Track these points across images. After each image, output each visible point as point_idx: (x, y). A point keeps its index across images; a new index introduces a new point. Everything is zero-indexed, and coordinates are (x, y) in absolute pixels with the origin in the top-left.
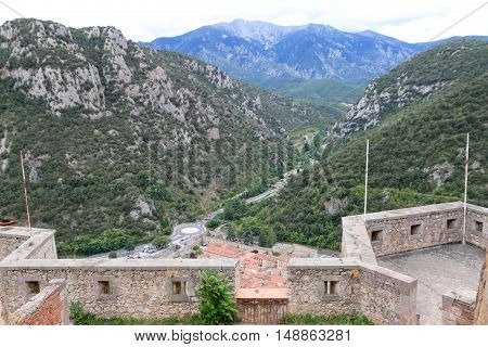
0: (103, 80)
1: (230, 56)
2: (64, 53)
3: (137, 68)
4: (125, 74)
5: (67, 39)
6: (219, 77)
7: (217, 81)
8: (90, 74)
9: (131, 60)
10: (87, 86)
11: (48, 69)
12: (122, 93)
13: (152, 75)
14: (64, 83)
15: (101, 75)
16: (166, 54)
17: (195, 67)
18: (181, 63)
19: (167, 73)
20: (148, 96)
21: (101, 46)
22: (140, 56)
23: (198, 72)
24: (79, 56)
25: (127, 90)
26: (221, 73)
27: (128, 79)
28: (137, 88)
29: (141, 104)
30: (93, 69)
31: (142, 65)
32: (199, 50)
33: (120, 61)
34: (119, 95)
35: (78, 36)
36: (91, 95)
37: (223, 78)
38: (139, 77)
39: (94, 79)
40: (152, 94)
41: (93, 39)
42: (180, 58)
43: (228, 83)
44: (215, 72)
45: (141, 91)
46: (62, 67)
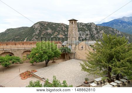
0: (90, 33)
1: (121, 26)
2: (83, 29)
3: (98, 31)
4: (95, 32)
5: (84, 26)
6: (117, 32)
7: (117, 33)
8: (88, 32)
9: (96, 29)
10: (87, 35)
11: (80, 32)
12: (94, 36)
13: (101, 32)
14: (83, 34)
15: (90, 32)
16: (104, 27)
17: (111, 30)
18: (108, 29)
19: (104, 31)
20: (99, 37)
21: (90, 27)
22: (98, 28)
23: (112, 31)
24: (86, 29)
25: (95, 35)
26: (118, 31)
27: (95, 33)
28: (97, 35)
29: (98, 38)
30: (89, 31)
31: (99, 30)
32: (113, 25)
33: (94, 29)
34: (93, 36)
35: (86, 25)
36: (88, 36)
37: (118, 32)
38: (98, 32)
39: (89, 33)
40: (100, 36)
41: (89, 25)
42: (107, 28)
43: (120, 33)
44: (116, 31)
45: (98, 35)
46: (83, 31)
